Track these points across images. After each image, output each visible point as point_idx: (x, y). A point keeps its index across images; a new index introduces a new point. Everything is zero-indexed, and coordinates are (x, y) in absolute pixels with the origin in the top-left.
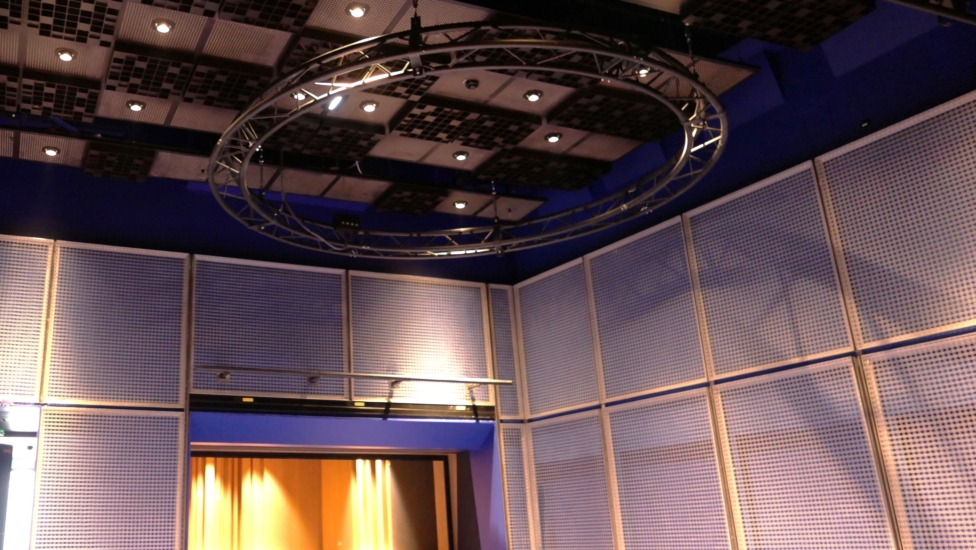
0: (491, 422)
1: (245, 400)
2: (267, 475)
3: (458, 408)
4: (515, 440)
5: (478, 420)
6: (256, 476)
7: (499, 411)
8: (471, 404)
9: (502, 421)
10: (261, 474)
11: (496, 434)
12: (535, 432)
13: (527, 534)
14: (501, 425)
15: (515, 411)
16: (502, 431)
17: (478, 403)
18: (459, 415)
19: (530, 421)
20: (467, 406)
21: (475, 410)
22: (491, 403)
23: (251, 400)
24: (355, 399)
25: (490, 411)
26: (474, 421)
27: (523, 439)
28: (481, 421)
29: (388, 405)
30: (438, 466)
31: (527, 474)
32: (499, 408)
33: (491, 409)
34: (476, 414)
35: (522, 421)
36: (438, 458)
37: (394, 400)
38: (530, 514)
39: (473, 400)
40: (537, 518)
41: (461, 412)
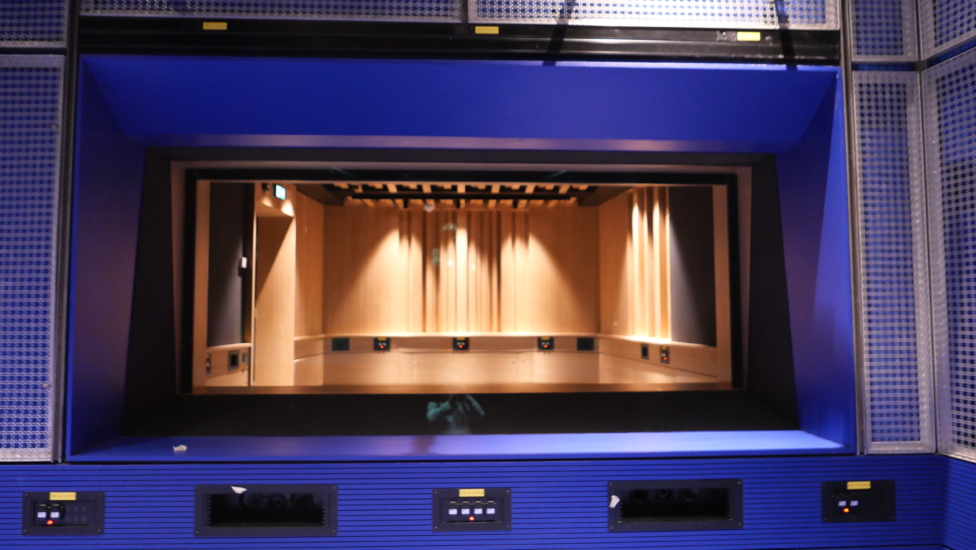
0: (830, 68)
1: (207, 26)
2: (533, 243)
3: (742, 37)
4: (889, 110)
5: (791, 62)
6: (519, 243)
7: (851, 41)
8: (776, 27)
9: (856, 67)
10: (526, 240)
11: (840, 94)
12: (945, 86)
13: (911, 330)
14: (855, 75)
15: (897, 46)
16: (855, 90)
17: (793, 26)
18: (746, 52)
19: (933, 61)
20: (764, 32)
21: (784, 41)
22: (832, 24)
23: (223, 26)
24: (473, 18)
25: (827, 43)
26: (783, 67)
27: (913, 110)
28: (800, 67)
29: (561, 30)
30: (720, 193)
31: (916, 191)
32: (851, 36)
33: (831, 37)
34: (788, 51)
35: (911, 67)
36: (718, 179)
37: (571, 22)
38: (920, 282)
39: (783, 18)
40: (941, 291)
41: (749, 46)
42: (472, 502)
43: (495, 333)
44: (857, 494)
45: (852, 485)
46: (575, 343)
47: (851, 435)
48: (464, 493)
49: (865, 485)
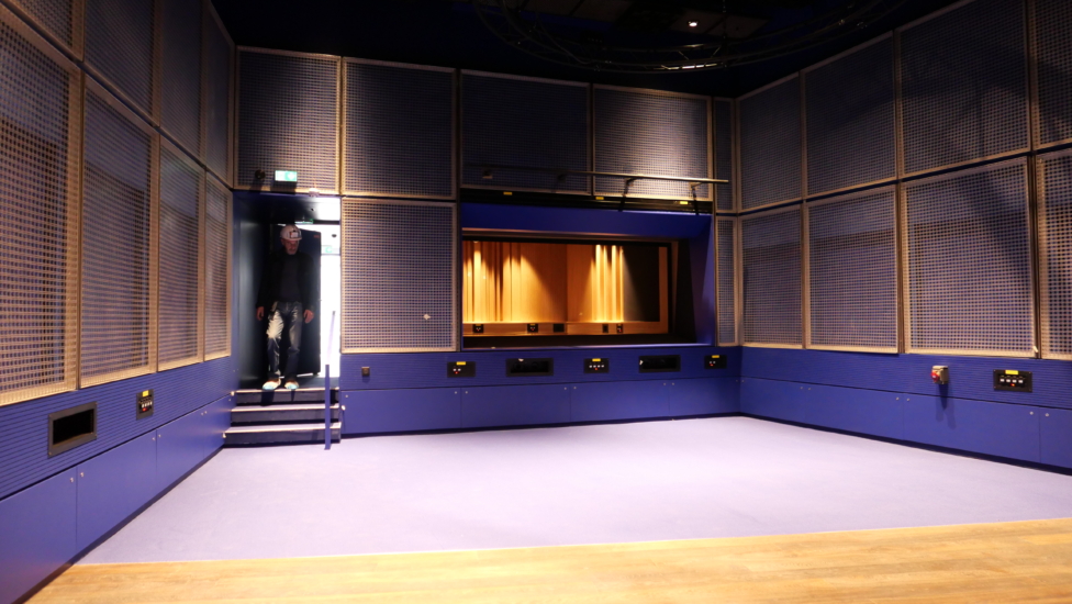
0: (709, 215)
1: (505, 193)
2: (524, 262)
3: (682, 203)
4: (727, 230)
5: (697, 213)
6: (514, 262)
7: (716, 206)
8: (692, 200)
9: (718, 214)
10: (519, 261)
11: (712, 224)
12: (745, 224)
13: (733, 305)
14: (717, 218)
15: (730, 208)
16: (717, 222)
17: (698, 199)
18: (683, 208)
19: (742, 214)
20: (689, 202)
21: (694, 205)
22: (710, 199)
23: (511, 194)
24: (596, 194)
25: (707, 206)
26: (694, 214)
27: (735, 230)
28: (700, 214)
29: (624, 199)
30: (663, 251)
31: (736, 257)
32: (716, 204)
33: (710, 204)
34: (696, 208)
35: (734, 215)
36: (663, 245)
37: (628, 196)
38: (736, 289)
39: (695, 196)
40: (741, 292)
41: (684, 206)
42: (597, 363)
43: (499, 322)
44: (715, 359)
45: (714, 357)
46: (552, 327)
47: (714, 340)
48: (594, 360)
49: (717, 357)
